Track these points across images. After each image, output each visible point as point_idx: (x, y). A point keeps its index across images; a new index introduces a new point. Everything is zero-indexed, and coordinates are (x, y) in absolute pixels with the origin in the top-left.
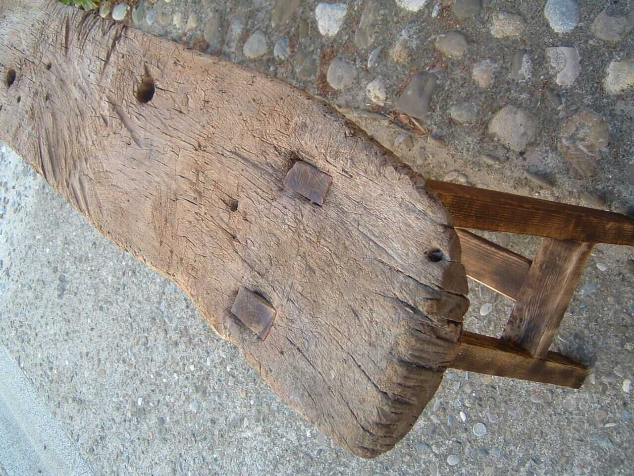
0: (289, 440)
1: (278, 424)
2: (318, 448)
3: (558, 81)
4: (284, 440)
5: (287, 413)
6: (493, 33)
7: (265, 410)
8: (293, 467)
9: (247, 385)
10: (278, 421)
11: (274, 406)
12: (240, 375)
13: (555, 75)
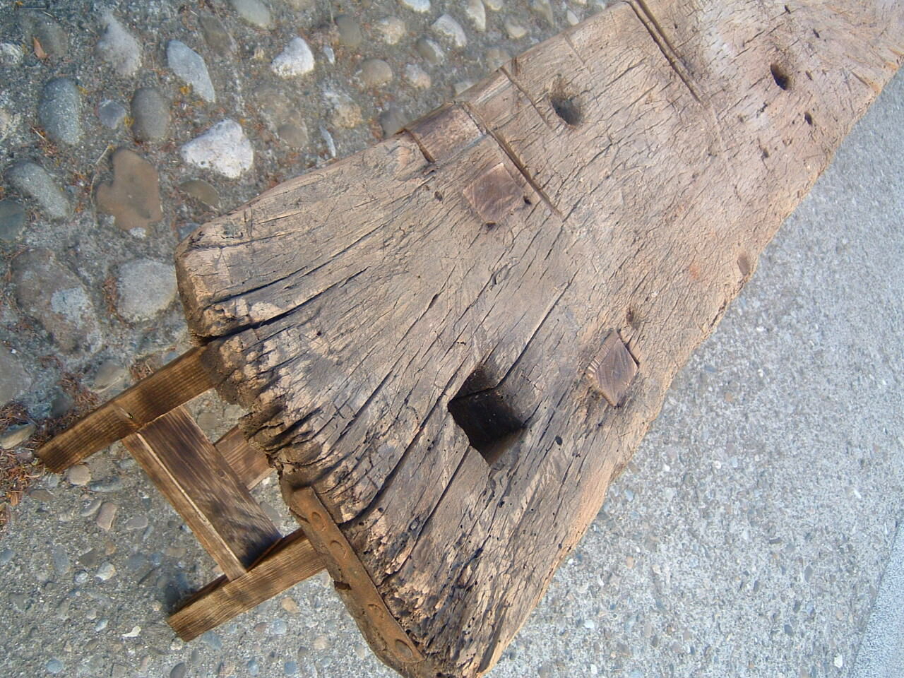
0: (672, 501)
1: (658, 513)
2: (679, 461)
3: (459, 44)
4: (672, 508)
5: (650, 493)
6: (389, 42)
7: (644, 528)
8: (693, 505)
9: (620, 552)
10: (656, 511)
11: (642, 510)
12: (610, 560)
13: (454, 42)
